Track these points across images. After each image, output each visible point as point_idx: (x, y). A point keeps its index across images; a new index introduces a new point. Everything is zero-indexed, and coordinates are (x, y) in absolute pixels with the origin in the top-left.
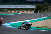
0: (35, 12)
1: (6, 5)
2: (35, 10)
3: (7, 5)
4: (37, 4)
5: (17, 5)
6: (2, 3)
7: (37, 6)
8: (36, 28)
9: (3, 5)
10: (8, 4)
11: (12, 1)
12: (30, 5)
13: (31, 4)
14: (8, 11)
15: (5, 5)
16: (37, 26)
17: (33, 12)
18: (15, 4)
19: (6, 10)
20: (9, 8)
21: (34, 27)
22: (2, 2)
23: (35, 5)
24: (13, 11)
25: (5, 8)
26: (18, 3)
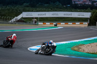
0: (89, 25)
1: (34, 11)
2: (90, 21)
3: (37, 11)
4: (94, 10)
5: (56, 11)
6: (27, 9)
7: (94, 13)
8: (91, 55)
9: (29, 11)
10: (38, 9)
11: (46, 5)
12: (79, 12)
13: (82, 10)
14: (39, 23)
15: (32, 11)
16: (93, 52)
17: (85, 24)
18: (51, 9)
19: (34, 22)
20: (40, 18)
21: (88, 53)
22: (28, 6)
23: (90, 12)
24: (48, 24)
25: (33, 18)
26: (57, 7)
